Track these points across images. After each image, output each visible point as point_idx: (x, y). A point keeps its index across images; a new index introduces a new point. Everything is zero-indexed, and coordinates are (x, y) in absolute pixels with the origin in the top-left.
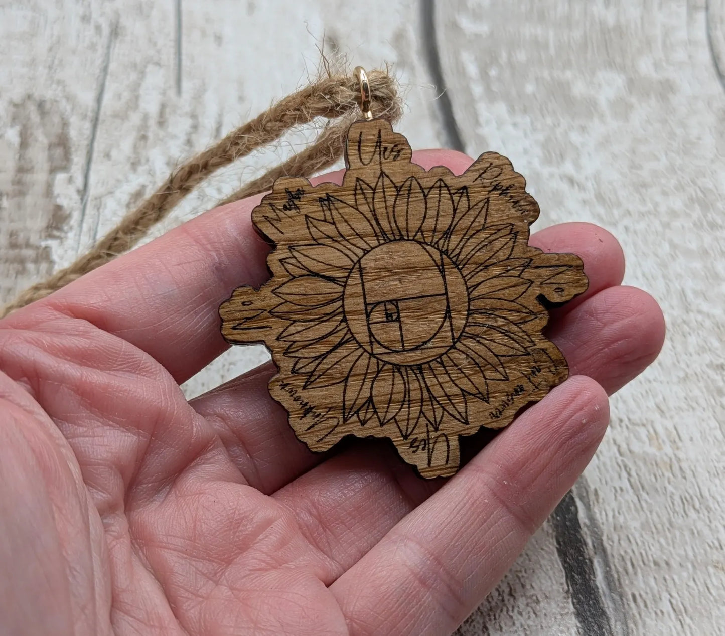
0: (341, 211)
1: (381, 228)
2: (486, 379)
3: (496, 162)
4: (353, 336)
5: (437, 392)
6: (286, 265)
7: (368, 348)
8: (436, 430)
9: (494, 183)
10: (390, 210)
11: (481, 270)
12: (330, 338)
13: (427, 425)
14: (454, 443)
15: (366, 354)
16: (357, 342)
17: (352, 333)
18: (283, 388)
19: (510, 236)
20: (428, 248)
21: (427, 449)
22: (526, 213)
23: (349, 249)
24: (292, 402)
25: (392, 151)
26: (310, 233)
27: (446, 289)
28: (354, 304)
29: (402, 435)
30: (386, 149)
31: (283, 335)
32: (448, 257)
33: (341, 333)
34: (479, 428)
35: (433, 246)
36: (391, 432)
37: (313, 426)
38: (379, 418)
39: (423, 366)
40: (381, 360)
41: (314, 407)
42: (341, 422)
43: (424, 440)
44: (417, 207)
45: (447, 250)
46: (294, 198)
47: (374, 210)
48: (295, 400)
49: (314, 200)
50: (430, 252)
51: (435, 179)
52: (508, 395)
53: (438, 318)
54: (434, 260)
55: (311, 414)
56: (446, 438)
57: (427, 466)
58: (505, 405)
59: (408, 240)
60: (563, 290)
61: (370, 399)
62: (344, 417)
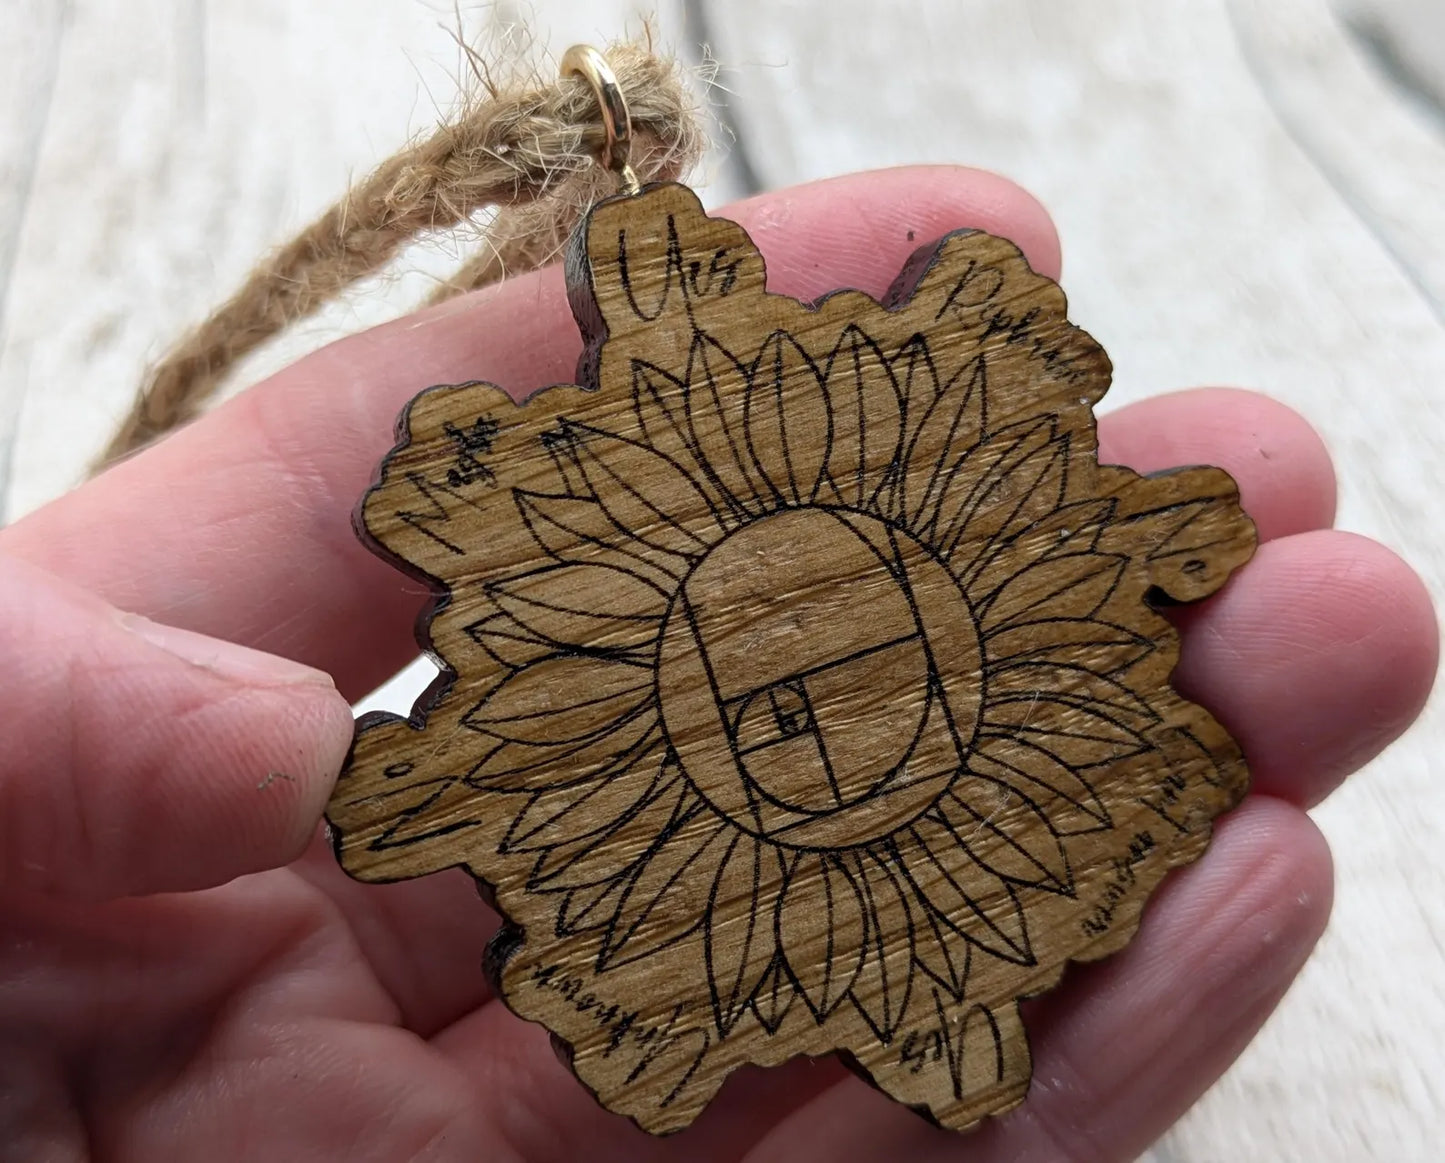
0: (608, 460)
1: (723, 489)
2: (1057, 835)
3: (985, 255)
4: (702, 797)
5: (944, 897)
6: (486, 639)
7: (748, 821)
8: (959, 998)
9: (990, 314)
10: (738, 433)
11: (998, 552)
12: (644, 817)
13: (935, 993)
14: (1009, 1021)
15: (744, 838)
16: (717, 811)
17: (698, 791)
18: (544, 982)
19: (1054, 447)
20: (854, 518)
21: (945, 1053)
22: (1081, 379)
23: (649, 562)
24: (574, 1014)
25: (714, 269)
26: (536, 538)
27: (919, 622)
28: (689, 709)
29: (879, 1035)
30: (696, 267)
31: (514, 837)
32: (909, 533)
33: (670, 798)
34: (1060, 969)
35: (865, 513)
36: (848, 1032)
37: (642, 1066)
38: (809, 1003)
39: (898, 838)
40: (787, 846)
41: (635, 1015)
42: (714, 1039)
43: (936, 1033)
44: (806, 414)
45: (903, 515)
46: (471, 446)
47: (696, 443)
48: (581, 1007)
49: (532, 441)
50: (862, 528)
51: (839, 328)
52: (1117, 865)
53: (912, 701)
54: (874, 549)
55: (629, 1036)
56: (988, 1012)
57: (952, 1099)
58: (1115, 892)
59: (800, 507)
60: (1201, 565)
61: (779, 958)
62: (719, 1025)
